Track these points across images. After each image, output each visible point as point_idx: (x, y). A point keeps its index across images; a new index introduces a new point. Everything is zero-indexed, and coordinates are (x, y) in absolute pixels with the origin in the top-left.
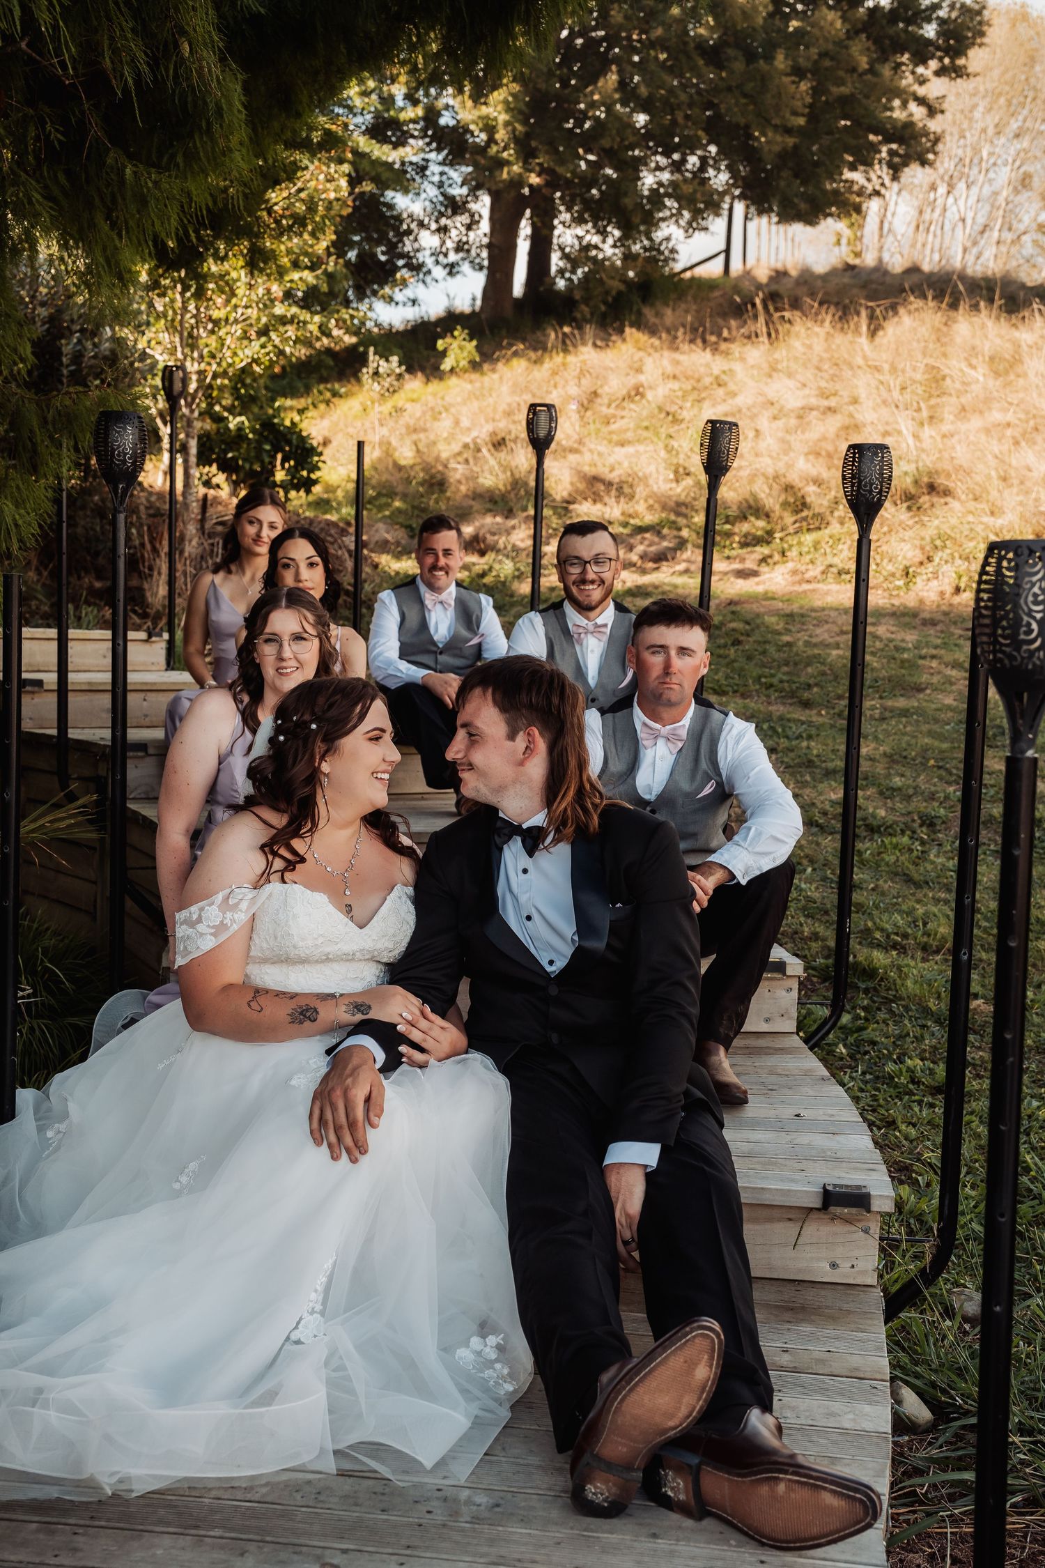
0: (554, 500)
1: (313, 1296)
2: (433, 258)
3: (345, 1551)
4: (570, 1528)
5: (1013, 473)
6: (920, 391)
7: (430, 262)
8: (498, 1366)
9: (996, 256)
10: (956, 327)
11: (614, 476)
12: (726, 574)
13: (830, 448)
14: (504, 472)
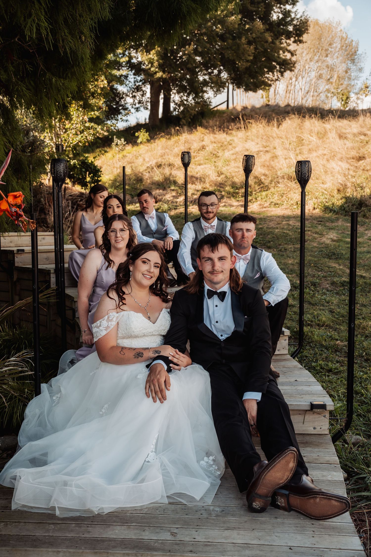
0: (179, 184)
1: (152, 446)
2: (131, 106)
3: (177, 528)
4: (247, 517)
5: (328, 170)
6: (295, 144)
7: (130, 107)
8: (214, 466)
9: (312, 100)
10: (305, 123)
11: (198, 175)
12: (238, 206)
13: (268, 164)
14: (162, 175)
